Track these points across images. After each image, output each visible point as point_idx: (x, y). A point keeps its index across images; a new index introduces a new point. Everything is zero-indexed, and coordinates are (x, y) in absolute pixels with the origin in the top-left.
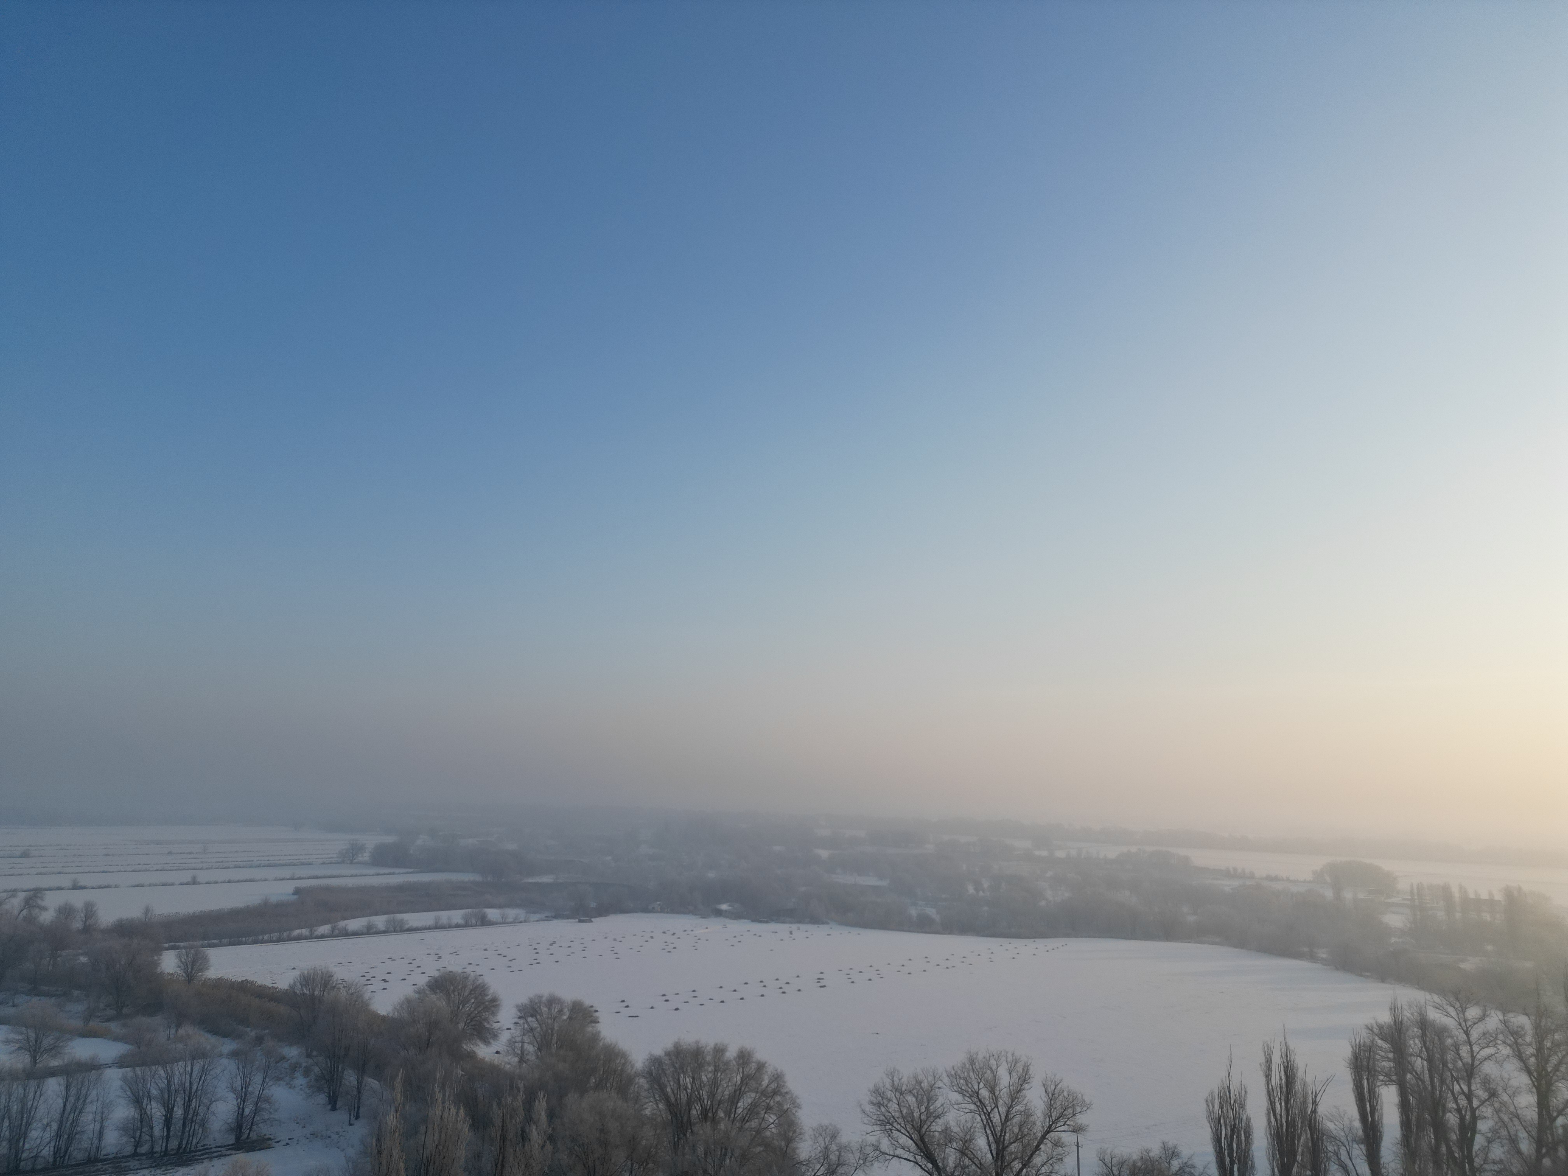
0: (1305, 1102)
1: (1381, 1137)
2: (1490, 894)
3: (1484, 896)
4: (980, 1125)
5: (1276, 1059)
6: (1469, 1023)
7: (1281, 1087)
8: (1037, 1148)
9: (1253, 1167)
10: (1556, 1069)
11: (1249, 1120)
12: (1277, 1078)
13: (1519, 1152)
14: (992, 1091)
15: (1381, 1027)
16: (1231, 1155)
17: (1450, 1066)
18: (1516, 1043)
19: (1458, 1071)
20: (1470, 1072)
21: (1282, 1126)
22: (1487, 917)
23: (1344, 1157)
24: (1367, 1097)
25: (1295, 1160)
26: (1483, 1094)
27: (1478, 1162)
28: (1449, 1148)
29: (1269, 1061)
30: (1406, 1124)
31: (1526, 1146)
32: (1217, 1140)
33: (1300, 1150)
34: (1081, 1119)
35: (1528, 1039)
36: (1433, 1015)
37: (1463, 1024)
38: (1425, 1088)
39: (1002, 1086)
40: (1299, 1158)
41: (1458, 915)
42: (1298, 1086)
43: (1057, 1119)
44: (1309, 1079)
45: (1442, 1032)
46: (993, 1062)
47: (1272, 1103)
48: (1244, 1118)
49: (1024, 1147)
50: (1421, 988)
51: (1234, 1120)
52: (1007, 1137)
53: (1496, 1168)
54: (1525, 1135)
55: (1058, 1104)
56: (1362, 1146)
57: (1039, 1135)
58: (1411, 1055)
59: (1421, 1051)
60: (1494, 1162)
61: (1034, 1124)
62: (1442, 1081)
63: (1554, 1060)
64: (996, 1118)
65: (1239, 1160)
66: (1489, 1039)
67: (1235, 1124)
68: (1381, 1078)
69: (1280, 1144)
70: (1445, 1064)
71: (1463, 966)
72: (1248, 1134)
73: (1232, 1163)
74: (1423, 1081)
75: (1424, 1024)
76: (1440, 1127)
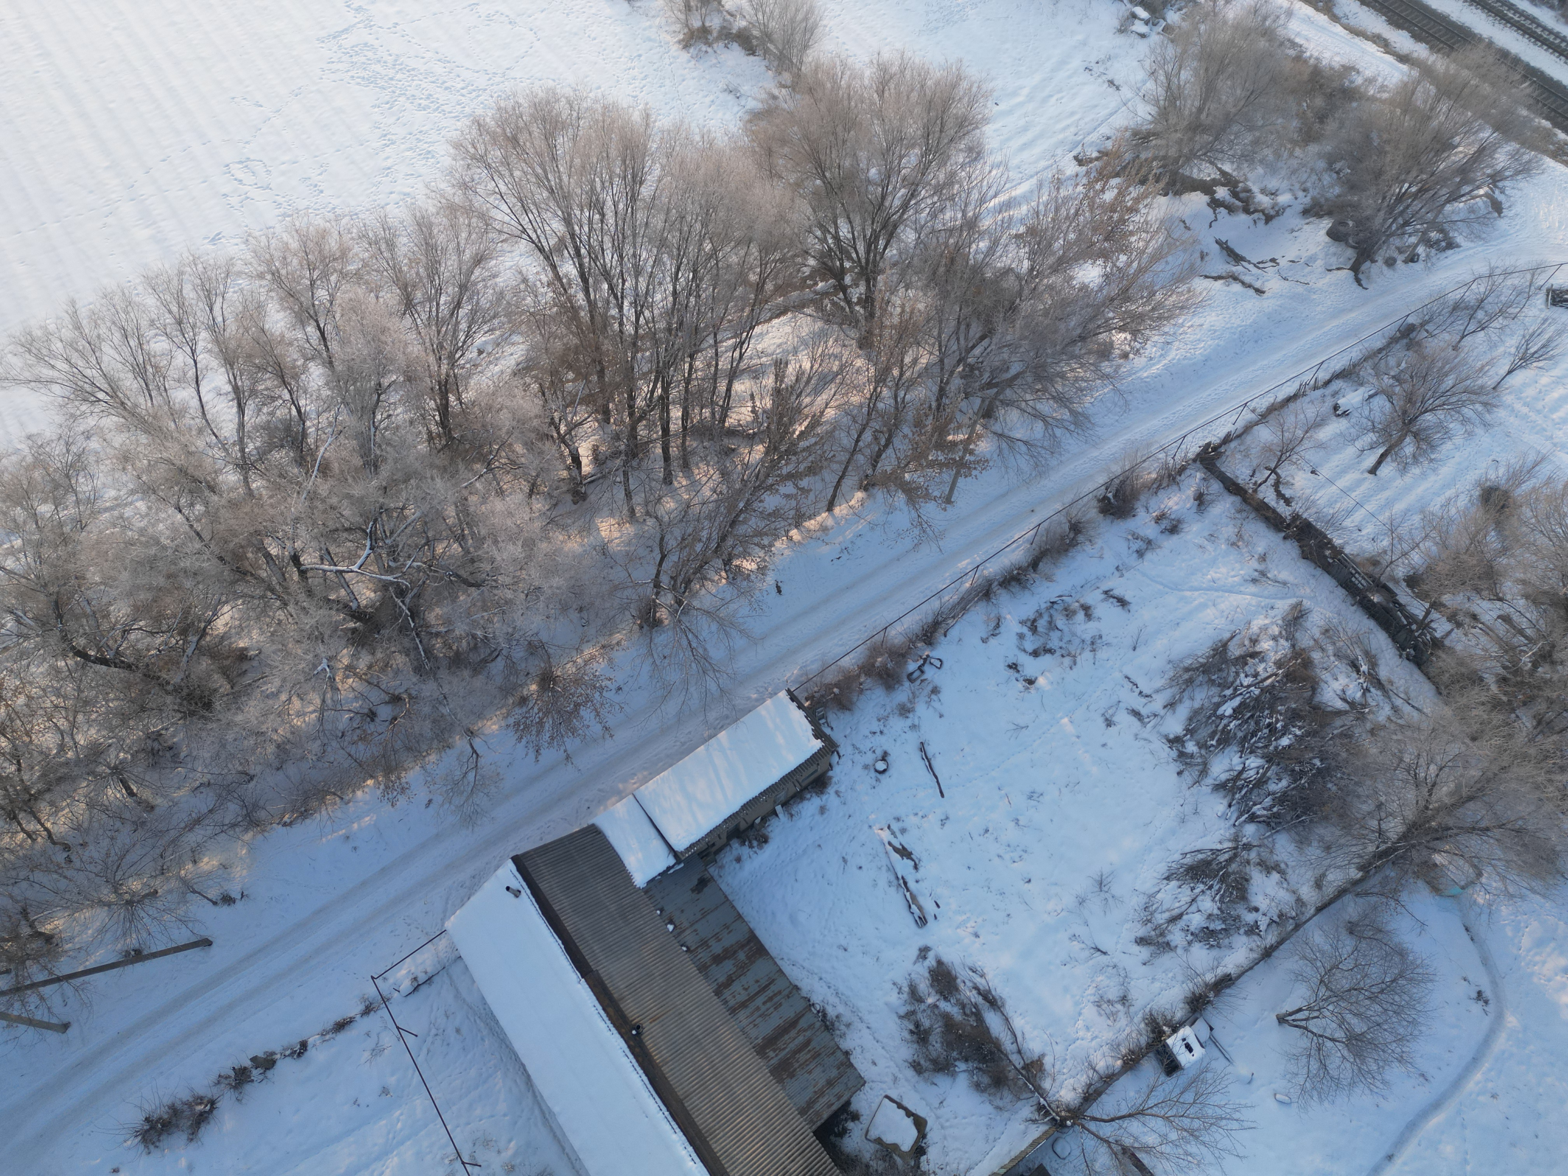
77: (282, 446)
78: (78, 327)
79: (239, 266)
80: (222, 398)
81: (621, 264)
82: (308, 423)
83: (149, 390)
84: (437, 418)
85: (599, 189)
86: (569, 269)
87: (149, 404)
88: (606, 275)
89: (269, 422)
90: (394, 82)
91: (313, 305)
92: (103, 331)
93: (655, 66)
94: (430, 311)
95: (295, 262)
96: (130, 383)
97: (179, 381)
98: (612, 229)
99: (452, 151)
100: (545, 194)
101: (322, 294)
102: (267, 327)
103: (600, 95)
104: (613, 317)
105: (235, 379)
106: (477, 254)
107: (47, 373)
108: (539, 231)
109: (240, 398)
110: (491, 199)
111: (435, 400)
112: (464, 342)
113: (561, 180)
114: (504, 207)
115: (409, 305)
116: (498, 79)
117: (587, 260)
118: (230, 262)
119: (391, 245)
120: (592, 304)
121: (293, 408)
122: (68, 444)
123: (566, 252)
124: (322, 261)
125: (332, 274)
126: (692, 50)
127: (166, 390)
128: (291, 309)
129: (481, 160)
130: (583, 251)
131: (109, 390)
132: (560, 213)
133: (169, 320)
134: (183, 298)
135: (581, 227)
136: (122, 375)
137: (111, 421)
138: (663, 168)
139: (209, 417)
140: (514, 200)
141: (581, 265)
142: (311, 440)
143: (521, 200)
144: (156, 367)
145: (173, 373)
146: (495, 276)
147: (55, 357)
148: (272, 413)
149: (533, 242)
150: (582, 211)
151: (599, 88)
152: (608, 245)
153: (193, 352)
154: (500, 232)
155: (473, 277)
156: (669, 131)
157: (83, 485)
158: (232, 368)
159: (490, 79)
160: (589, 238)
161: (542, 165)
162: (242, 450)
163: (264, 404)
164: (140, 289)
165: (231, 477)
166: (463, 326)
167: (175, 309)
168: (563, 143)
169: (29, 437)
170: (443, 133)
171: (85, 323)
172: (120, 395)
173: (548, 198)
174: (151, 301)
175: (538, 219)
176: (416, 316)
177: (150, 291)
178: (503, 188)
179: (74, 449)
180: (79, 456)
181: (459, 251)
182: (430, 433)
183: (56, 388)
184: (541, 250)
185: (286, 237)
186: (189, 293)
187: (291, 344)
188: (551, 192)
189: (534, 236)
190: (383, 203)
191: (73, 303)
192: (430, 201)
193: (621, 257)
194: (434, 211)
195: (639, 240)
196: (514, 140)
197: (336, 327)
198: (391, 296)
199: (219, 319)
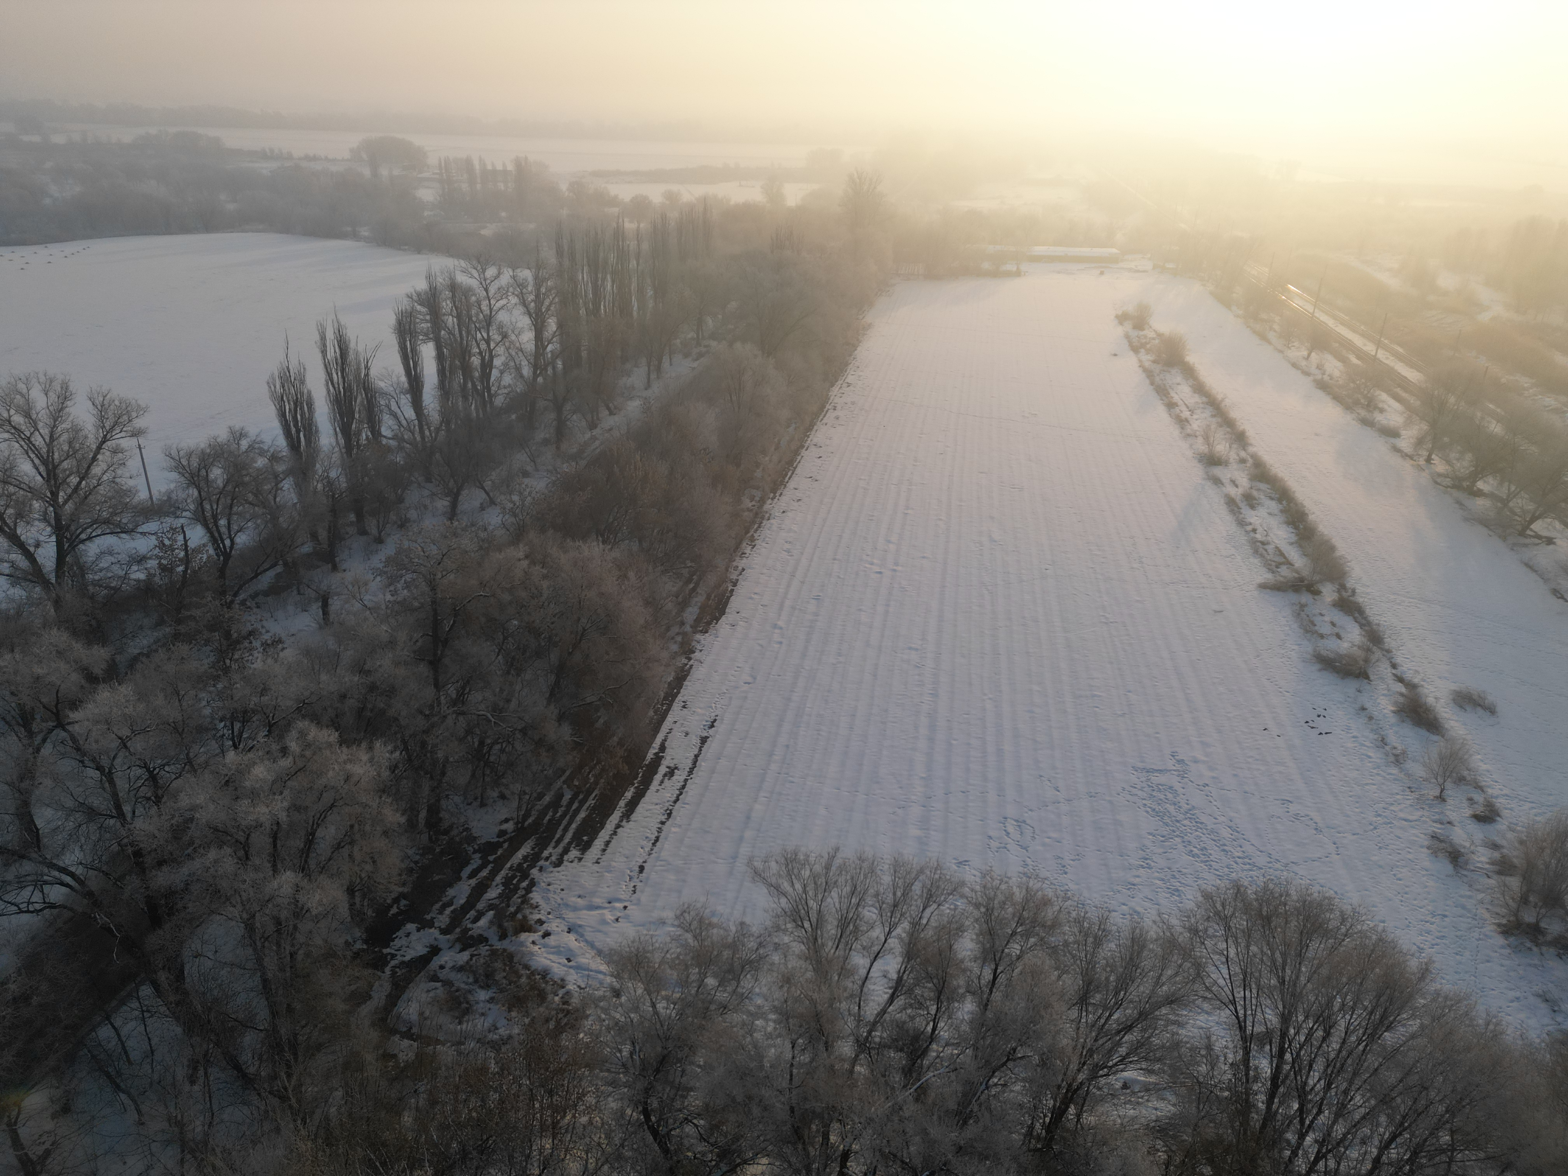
0: (358, 369)
1: (423, 386)
2: (504, 165)
3: (499, 167)
4: (20, 451)
5: (330, 335)
6: (488, 281)
7: (336, 359)
8: (94, 459)
9: (317, 431)
10: (548, 309)
11: (309, 393)
12: (332, 352)
13: (522, 376)
14: (27, 415)
15: (419, 294)
16: (296, 425)
17: (474, 319)
18: (522, 293)
19: (480, 322)
20: (489, 321)
21: (340, 392)
22: (502, 186)
23: (394, 407)
24: (410, 355)
25: (353, 418)
26: (497, 337)
27: (493, 389)
28: (474, 385)
29: (323, 338)
30: (441, 372)
31: (526, 371)
32: (282, 415)
33: (357, 409)
34: (139, 423)
35: (530, 288)
36: (461, 278)
37: (484, 283)
38: (456, 340)
39: (38, 408)
40: (357, 416)
41: (479, 186)
42: (351, 356)
43: (112, 428)
44: (361, 348)
45: (467, 292)
46: (22, 387)
47: (329, 375)
48: (306, 391)
49: (78, 461)
50: (452, 256)
51: (296, 395)
52: (56, 456)
53: (506, 391)
54: (526, 363)
55: (110, 414)
56: (408, 396)
57: (94, 447)
58: (444, 315)
59: (452, 310)
60: (505, 387)
61: (86, 437)
62: (468, 332)
63: (547, 302)
64: (38, 441)
65: (304, 428)
66: (503, 292)
67: (297, 398)
68: (421, 337)
69: (340, 408)
70: (470, 318)
71: (483, 232)
72: (310, 405)
73: (298, 431)
74: (454, 335)
75: (453, 287)
76: (466, 369)
77: (901, 1050)
78: (828, 867)
79: (966, 891)
80: (885, 980)
81: (1325, 1093)
82: (934, 1046)
83: (839, 941)
84: (1047, 1120)
85: (1336, 1009)
86: (1264, 1065)
87: (832, 951)
88: (1302, 1094)
89: (904, 1023)
90: (1178, 824)
91: (1003, 951)
92: (841, 880)
93: (1459, 933)
94: (1099, 1018)
95: (1010, 910)
96: (831, 928)
97: (864, 948)
98: (1332, 1055)
99: (1200, 899)
100: (1274, 982)
101: (1015, 948)
102: (955, 947)
103: (1380, 929)
104: (1288, 1142)
105: (904, 972)
106: (1173, 994)
107: (786, 886)
108: (1249, 1012)
109: (898, 988)
110: (1215, 957)
111: (1055, 1101)
112: (1116, 1065)
113: (1298, 977)
114: (1225, 971)
115: (1083, 1000)
116: (1278, 866)
117: (1287, 1067)
118: (963, 884)
119: (1098, 942)
120: (1269, 1115)
121: (931, 1024)
122: (760, 945)
123: (1268, 1047)
124: (1032, 922)
125: (1033, 937)
126: (1512, 939)
127: (850, 949)
128: (983, 944)
129: (1225, 921)
130: (1288, 1057)
131: (814, 924)
132: (1281, 1007)
133: (890, 899)
134: (911, 890)
135: (1297, 1033)
136: (830, 919)
137: (798, 948)
138: (1422, 1027)
139: (865, 989)
140: (1238, 970)
141: (1278, 1069)
142: (926, 1062)
143: (1245, 974)
144: (856, 928)
145: (864, 940)
146: (1181, 1025)
147: (799, 880)
148: (912, 1018)
149: (1237, 1017)
150: (1307, 1017)
151: (1383, 922)
152: (1319, 1065)
153: (889, 932)
154: (1208, 989)
155: (1157, 1013)
156: (1446, 998)
157: (747, 982)
158: (908, 962)
159: (1271, 862)
160: (1301, 1049)
161: (1284, 955)
162: (870, 1033)
163: (911, 1005)
164: (886, 867)
165: (846, 1048)
166: (1123, 1050)
167: (899, 894)
168: (1316, 948)
169: (742, 924)
170: (1200, 882)
171: (833, 868)
172: (819, 932)
173: (1275, 987)
174: (887, 879)
175: (1254, 1001)
176: (1084, 1014)
177: (892, 871)
178: (1232, 952)
179: (761, 951)
180: (761, 958)
181: (1158, 983)
182: (1031, 1127)
183: (783, 900)
184: (1242, 1028)
185: (1016, 890)
186: (917, 888)
187: (964, 971)
188: (1283, 982)
189: (1241, 1013)
190: (1111, 909)
191: (837, 849)
192: (1154, 927)
193: (1328, 1087)
194: (1155, 936)
195: (1358, 1082)
196: (1267, 920)
197: (1009, 980)
198: (1071, 983)
199: (924, 921)
